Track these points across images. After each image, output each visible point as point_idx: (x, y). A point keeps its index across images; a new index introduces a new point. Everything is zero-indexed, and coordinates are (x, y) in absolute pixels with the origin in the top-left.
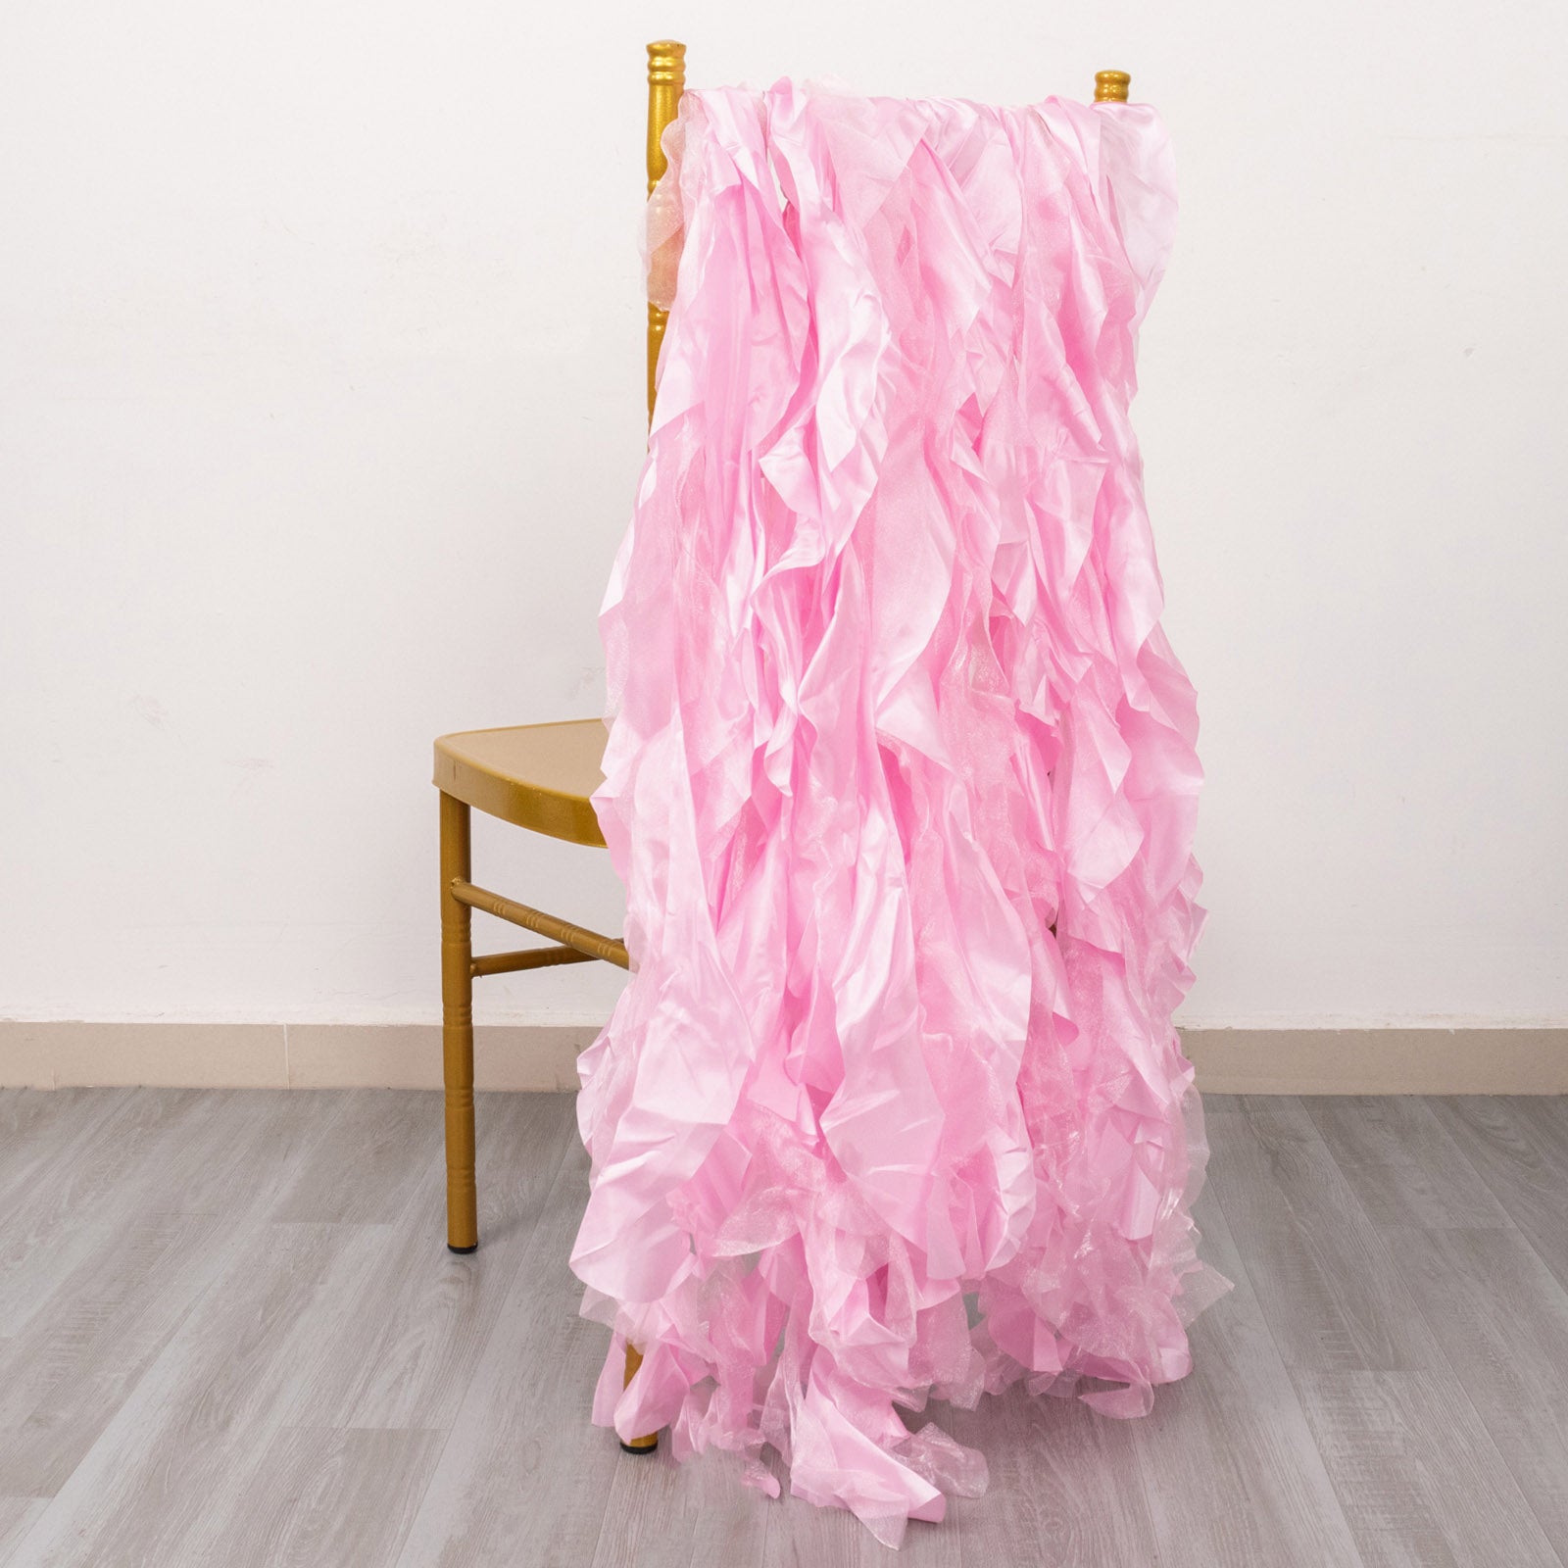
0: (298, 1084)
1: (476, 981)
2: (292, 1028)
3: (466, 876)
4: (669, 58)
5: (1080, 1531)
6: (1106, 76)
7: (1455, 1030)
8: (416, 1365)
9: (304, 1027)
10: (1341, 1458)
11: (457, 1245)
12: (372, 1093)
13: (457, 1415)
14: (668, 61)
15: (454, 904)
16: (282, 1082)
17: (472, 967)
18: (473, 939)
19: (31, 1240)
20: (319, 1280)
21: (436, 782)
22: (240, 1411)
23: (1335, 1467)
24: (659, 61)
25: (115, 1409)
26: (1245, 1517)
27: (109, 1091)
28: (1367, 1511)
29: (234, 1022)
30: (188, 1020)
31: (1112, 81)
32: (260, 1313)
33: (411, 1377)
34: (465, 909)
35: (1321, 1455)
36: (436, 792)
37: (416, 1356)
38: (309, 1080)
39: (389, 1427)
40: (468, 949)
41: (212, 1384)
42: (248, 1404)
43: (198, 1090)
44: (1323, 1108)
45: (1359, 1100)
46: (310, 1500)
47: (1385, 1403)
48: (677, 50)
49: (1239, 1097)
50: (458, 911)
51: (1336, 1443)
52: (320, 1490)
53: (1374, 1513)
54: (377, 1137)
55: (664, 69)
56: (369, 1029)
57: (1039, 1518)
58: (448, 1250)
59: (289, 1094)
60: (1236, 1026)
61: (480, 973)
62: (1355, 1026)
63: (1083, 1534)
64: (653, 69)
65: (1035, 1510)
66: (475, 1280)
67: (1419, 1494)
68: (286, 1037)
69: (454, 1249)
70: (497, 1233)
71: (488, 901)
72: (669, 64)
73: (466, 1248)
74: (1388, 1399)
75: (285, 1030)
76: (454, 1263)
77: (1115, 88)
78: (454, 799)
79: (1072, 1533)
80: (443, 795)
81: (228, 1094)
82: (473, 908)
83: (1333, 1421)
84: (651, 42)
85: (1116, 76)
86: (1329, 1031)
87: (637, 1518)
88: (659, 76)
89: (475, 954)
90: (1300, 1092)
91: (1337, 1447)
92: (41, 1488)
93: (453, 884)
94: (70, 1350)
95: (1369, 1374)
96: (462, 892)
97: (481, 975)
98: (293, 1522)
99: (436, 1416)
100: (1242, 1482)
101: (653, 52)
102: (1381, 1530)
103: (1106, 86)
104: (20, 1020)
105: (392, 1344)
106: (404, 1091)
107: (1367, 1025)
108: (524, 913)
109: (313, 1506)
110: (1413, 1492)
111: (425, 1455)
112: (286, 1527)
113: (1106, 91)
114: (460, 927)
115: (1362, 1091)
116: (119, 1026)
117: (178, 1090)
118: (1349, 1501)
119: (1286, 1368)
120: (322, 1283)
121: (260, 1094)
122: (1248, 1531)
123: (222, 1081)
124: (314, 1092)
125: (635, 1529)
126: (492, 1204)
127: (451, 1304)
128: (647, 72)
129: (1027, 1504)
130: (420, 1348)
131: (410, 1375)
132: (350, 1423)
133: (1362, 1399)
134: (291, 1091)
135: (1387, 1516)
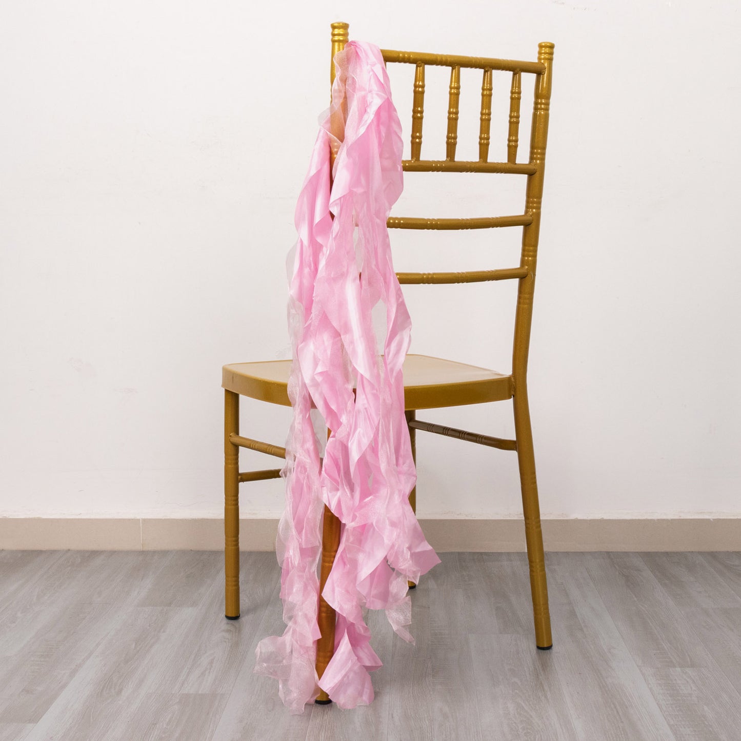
0: (146, 548)
1: (241, 484)
2: (144, 520)
3: (237, 432)
4: (341, 30)
5: (541, 736)
6: (543, 44)
7: (713, 519)
8: (212, 667)
9: (150, 520)
10: (667, 704)
11: (230, 615)
12: (183, 552)
13: (233, 687)
14: (341, 31)
15: (230, 446)
16: (139, 547)
17: (239, 477)
18: (240, 463)
19: (19, 615)
20: (162, 630)
21: (223, 386)
22: (127, 687)
23: (664, 709)
24: (337, 31)
25: (64, 687)
26: (621, 729)
27: (53, 552)
28: (681, 727)
29: (116, 517)
30: (93, 517)
31: (546, 47)
32: (134, 645)
33: (209, 672)
34: (236, 447)
35: (657, 704)
36: (223, 390)
37: (211, 662)
38: (151, 547)
39: (200, 692)
40: (237, 469)
41: (112, 674)
42: (130, 683)
43: (97, 552)
44: (649, 557)
45: (667, 554)
46: (163, 724)
47: (688, 682)
48: (345, 26)
49: (608, 553)
50: (233, 448)
51: (664, 698)
52: (167, 720)
53: (684, 728)
54: (186, 570)
55: (339, 35)
56: (182, 520)
57: (521, 730)
58: (225, 618)
59: (142, 553)
60: (606, 517)
61: (243, 480)
62: (664, 517)
63: (542, 737)
64: (333, 35)
65: (518, 727)
66: (239, 630)
67: (706, 720)
68: (141, 525)
69: (228, 618)
70: (249, 611)
71: (248, 443)
72: (341, 33)
73: (234, 617)
74: (688, 680)
75: (141, 522)
76: (228, 624)
77: (547, 50)
78: (232, 392)
79: (537, 736)
80: (227, 391)
81: (113, 553)
82: (240, 447)
83: (662, 689)
84: (333, 23)
85: (548, 44)
86: (651, 520)
87: (324, 731)
88: (336, 38)
89: (240, 471)
90: (637, 551)
91: (664, 700)
92: (30, 720)
93: (231, 436)
94: (41, 661)
95: (678, 669)
96: (235, 439)
97: (243, 482)
98: (155, 733)
99: (222, 689)
100: (619, 715)
101: (334, 27)
102: (689, 735)
103: (543, 49)
104: (11, 517)
105: (199, 657)
106: (199, 551)
107: (670, 517)
108: (266, 447)
109: (165, 726)
110: (703, 719)
111: (218, 704)
112: (152, 736)
113: (543, 51)
114: (234, 457)
115: (668, 550)
116: (58, 520)
117: (87, 551)
118: (672, 723)
119: (638, 666)
120: (163, 632)
121: (128, 553)
122: (623, 735)
123: (109, 547)
124: (154, 552)
125: (323, 735)
126: (245, 599)
127: (227, 641)
128: (331, 37)
129: (514, 724)
130: (213, 659)
131: (209, 671)
132: (181, 691)
133: (675, 680)
134: (143, 552)
135: (691, 729)
